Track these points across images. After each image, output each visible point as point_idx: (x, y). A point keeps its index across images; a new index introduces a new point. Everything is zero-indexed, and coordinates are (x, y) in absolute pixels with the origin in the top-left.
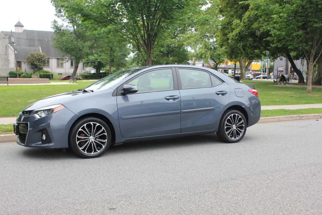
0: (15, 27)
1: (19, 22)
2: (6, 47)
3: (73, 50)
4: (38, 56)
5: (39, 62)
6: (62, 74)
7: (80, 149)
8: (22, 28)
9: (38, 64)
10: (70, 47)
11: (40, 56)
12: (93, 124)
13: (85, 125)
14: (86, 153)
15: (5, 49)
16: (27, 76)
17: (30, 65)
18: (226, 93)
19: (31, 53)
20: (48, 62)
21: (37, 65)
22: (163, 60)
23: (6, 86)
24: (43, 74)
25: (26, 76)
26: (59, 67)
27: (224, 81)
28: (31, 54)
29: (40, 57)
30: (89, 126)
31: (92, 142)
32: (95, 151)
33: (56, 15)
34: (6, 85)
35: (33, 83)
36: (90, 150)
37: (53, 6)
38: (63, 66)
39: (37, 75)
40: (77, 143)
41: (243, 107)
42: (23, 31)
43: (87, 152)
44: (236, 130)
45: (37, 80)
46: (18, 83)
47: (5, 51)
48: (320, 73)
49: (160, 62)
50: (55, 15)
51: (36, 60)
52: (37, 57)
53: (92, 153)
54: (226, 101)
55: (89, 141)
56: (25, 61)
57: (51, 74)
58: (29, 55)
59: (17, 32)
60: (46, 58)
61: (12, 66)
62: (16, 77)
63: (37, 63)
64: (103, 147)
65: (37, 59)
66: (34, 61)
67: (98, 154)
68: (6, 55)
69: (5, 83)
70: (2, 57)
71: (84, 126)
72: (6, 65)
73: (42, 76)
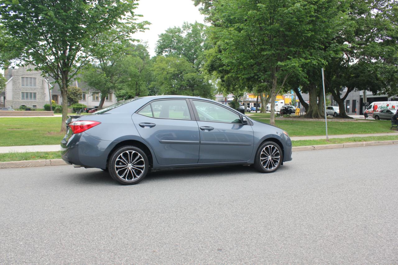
2: (43, 82)
3: (97, 83)
5: (74, 96)
9: (73, 98)
11: (75, 90)
15: (42, 84)
20: (84, 95)
21: (71, 98)
24: (76, 107)
25: (60, 109)
26: (95, 100)
29: (75, 91)
39: (71, 108)
51: (72, 94)
52: (72, 91)
57: (83, 107)
60: (81, 92)
61: (48, 99)
62: (50, 110)
66: (69, 95)
68: (42, 89)
70: (39, 91)
72: (43, 99)
73: (75, 109)
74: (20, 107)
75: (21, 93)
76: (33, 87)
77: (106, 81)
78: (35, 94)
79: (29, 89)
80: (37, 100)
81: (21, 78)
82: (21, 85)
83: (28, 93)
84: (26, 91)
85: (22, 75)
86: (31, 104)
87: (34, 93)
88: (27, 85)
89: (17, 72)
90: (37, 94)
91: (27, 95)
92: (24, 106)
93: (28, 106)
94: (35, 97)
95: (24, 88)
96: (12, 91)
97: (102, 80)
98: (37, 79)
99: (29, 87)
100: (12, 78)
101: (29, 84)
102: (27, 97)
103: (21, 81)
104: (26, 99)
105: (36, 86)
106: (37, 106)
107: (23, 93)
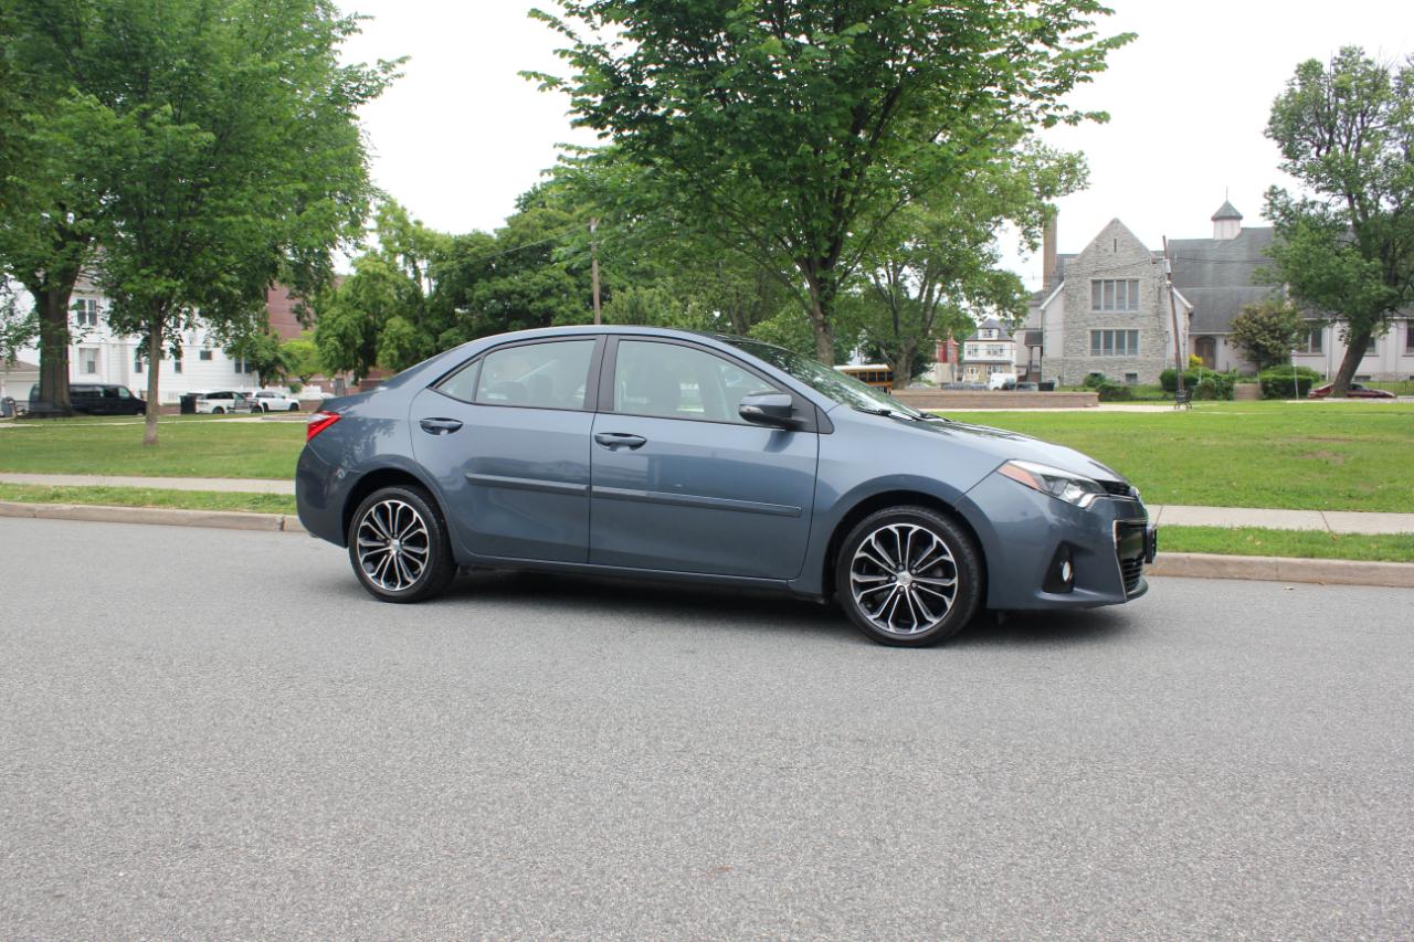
0: (1212, 223)
1: (1227, 206)
2: (1159, 293)
4: (1270, 318)
5: (1273, 338)
8: (1235, 222)
9: (1269, 344)
11: (1278, 315)
15: (1156, 298)
17: (1243, 347)
19: (1247, 306)
21: (1264, 346)
24: (1274, 379)
28: (1248, 310)
29: (1275, 319)
33: (1284, 168)
37: (1268, 137)
42: (1238, 232)
47: (1156, 304)
50: (1279, 168)
51: (1264, 329)
52: (1266, 320)
56: (1228, 333)
57: (1295, 377)
58: (1242, 314)
59: (1218, 237)
63: (1265, 340)
65: (1266, 328)
66: (1254, 335)
68: (1155, 315)
70: (1145, 325)
72: (1158, 350)
73: (1270, 385)
74: (1085, 380)
75: (1089, 334)
76: (1128, 312)
77: (1363, 277)
78: (1134, 333)
79: (1113, 318)
80: (1140, 356)
81: (1090, 284)
82: (1090, 303)
83: (1111, 332)
84: (1105, 325)
85: (1095, 273)
86: (1120, 369)
87: (1130, 332)
88: (1108, 307)
89: (1078, 264)
90: (1140, 334)
91: (1106, 340)
92: (1096, 375)
93: (1114, 377)
94: (1133, 344)
95: (1098, 318)
96: (1061, 327)
97: (1347, 272)
98: (1141, 284)
99: (1114, 311)
100: (1062, 285)
101: (1115, 300)
102: (1108, 346)
103: (1089, 294)
104: (1105, 354)
105: (1136, 307)
106: (1140, 378)
107: (1095, 333)
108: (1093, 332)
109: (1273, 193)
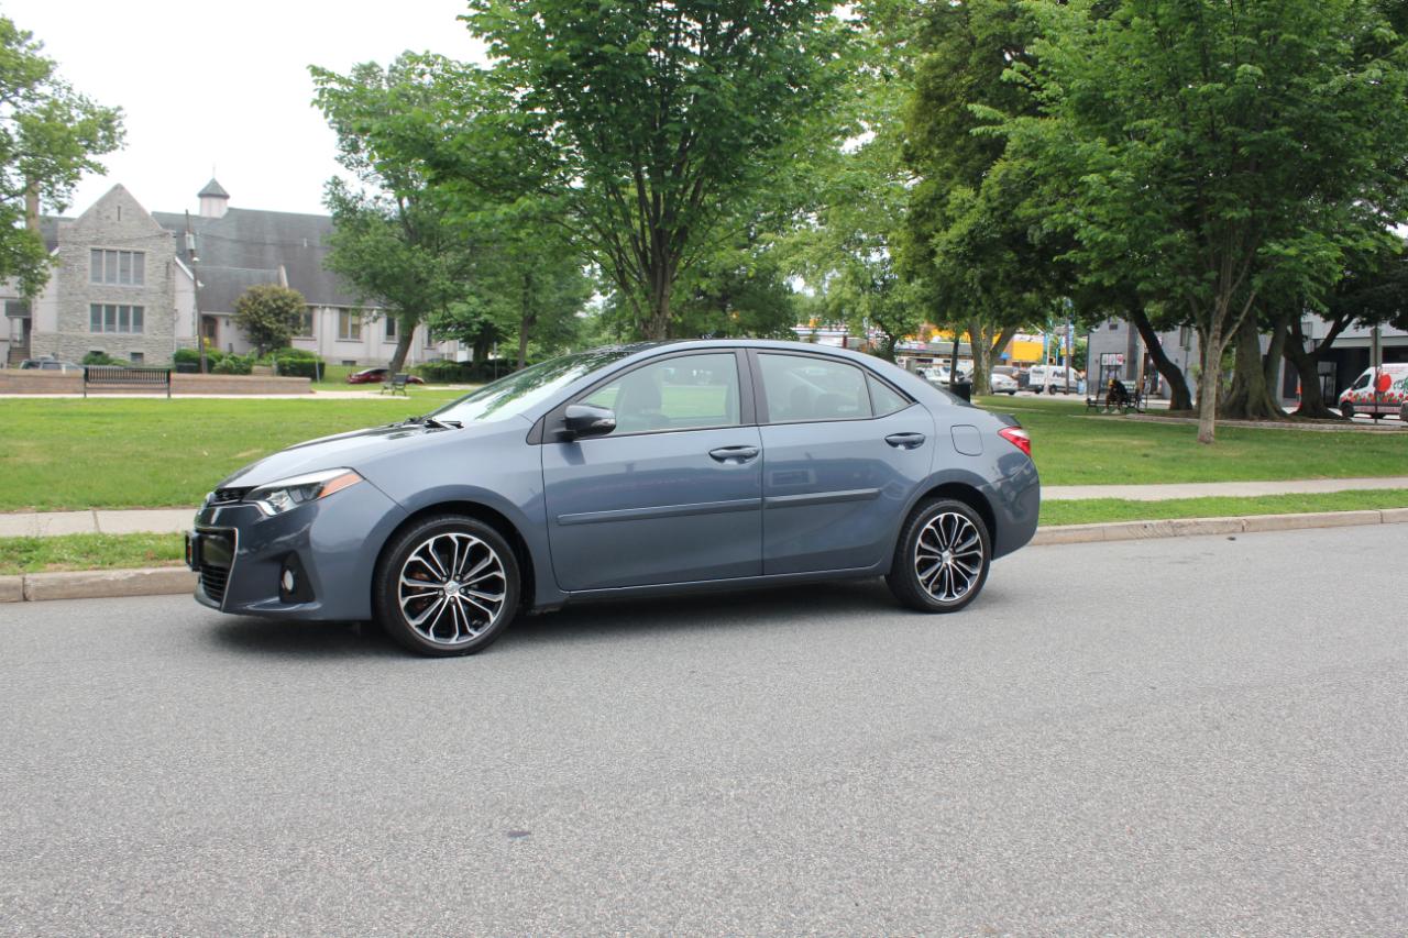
0: (198, 200)
1: (214, 184)
2: (167, 267)
3: (394, 279)
4: (275, 301)
5: (279, 321)
6: (358, 364)
7: (413, 623)
8: (222, 201)
9: (274, 327)
10: (384, 269)
11: (282, 298)
12: (458, 538)
13: (431, 542)
14: (431, 637)
15: (164, 274)
16: (235, 368)
17: (247, 329)
18: (922, 442)
19: (250, 288)
20: (309, 320)
21: (271, 330)
22: (705, 321)
23: (162, 400)
24: (291, 362)
25: (232, 366)
26: (346, 337)
27: (914, 400)
28: (252, 292)
29: (280, 303)
30: (444, 546)
31: (452, 599)
32: (464, 632)
33: (341, 160)
34: (165, 396)
35: (256, 393)
36: (445, 629)
37: (332, 128)
38: (358, 336)
39: (270, 365)
40: (403, 603)
41: (980, 488)
42: (225, 211)
43: (436, 635)
44: (953, 568)
45: (268, 382)
46: (205, 392)
47: (164, 280)
48: (1245, 376)
49: (698, 327)
50: (336, 159)
51: (269, 312)
52: (271, 302)
53: (453, 641)
54: (921, 468)
55: (444, 596)
56: (231, 314)
57: (317, 361)
58: (244, 296)
59: (205, 214)
60: (301, 305)
61: (186, 332)
62: (197, 370)
63: (270, 323)
64: (493, 619)
65: (271, 311)
66: (260, 317)
67: (472, 643)
68: (165, 292)
69: (160, 391)
70: (152, 302)
71: (427, 546)
72: (166, 329)
73: (288, 368)
74: (86, 358)
75: (88, 307)
76: (132, 286)
78: (139, 310)
79: (118, 293)
80: (146, 334)
81: (90, 252)
82: (89, 273)
83: (128, 307)
84: (107, 299)
85: (94, 242)
86: (124, 347)
87: (136, 308)
88: (111, 279)
89: (76, 230)
90: (146, 311)
91: (108, 315)
92: (98, 353)
93: (120, 354)
94: (139, 321)
95: (99, 290)
96: (53, 299)
98: (147, 258)
99: (117, 285)
100: (55, 251)
101: (118, 272)
102: (110, 320)
103: (88, 264)
104: (121, 330)
105: (142, 282)
106: (146, 357)
107: (96, 308)
108: (92, 305)
109: (337, 183)
